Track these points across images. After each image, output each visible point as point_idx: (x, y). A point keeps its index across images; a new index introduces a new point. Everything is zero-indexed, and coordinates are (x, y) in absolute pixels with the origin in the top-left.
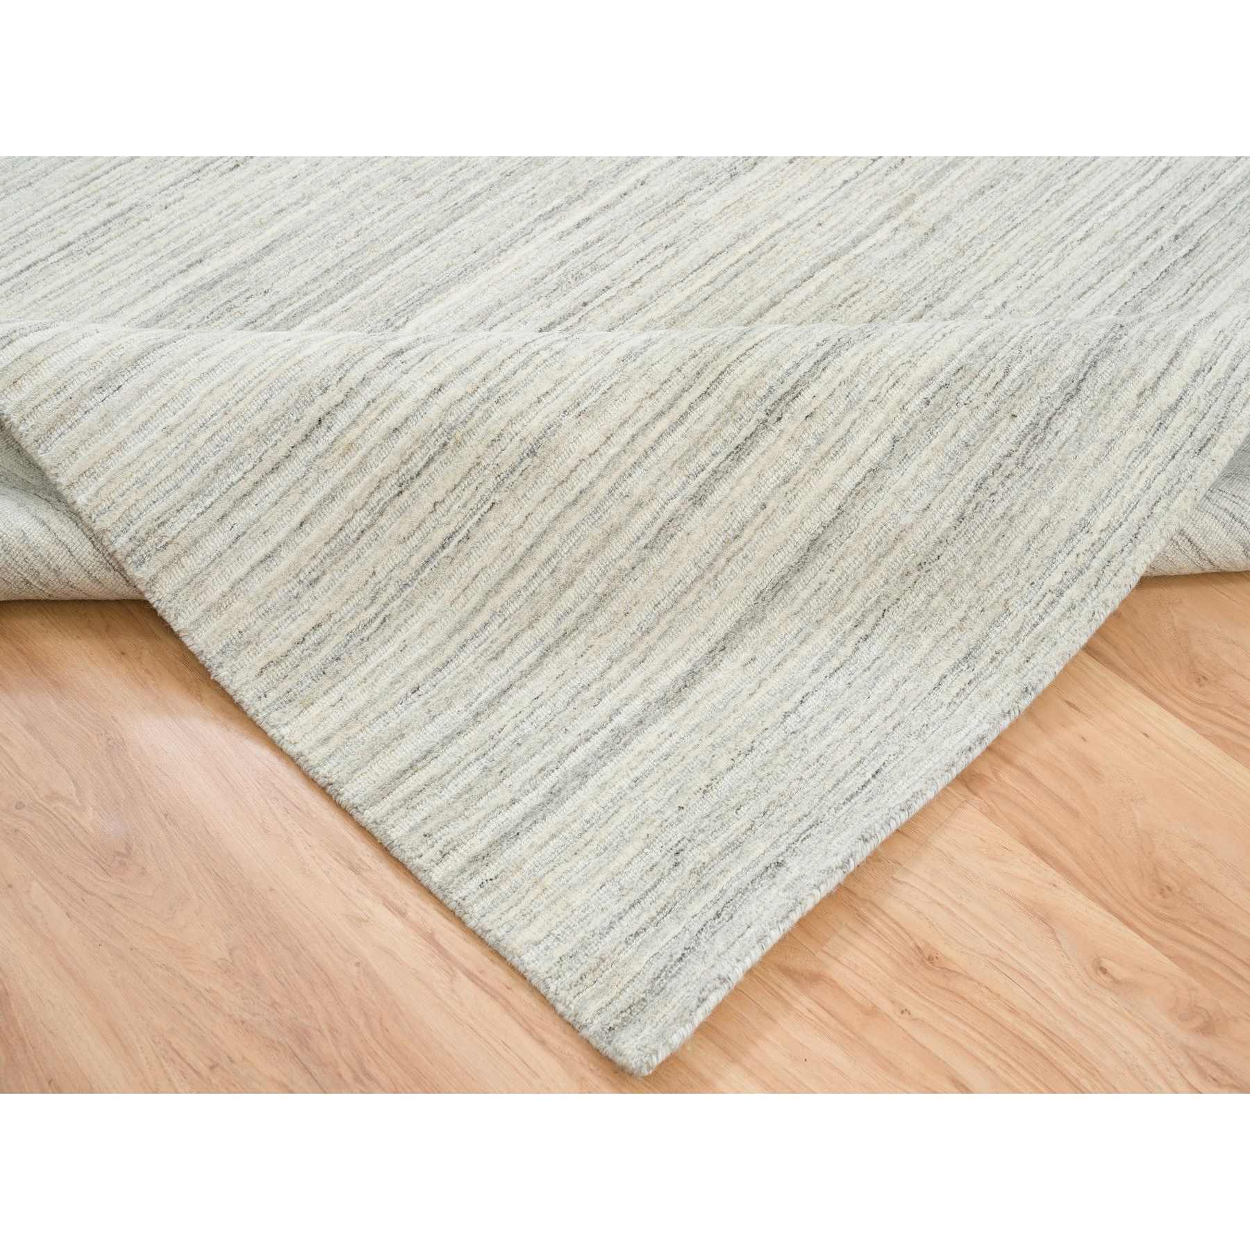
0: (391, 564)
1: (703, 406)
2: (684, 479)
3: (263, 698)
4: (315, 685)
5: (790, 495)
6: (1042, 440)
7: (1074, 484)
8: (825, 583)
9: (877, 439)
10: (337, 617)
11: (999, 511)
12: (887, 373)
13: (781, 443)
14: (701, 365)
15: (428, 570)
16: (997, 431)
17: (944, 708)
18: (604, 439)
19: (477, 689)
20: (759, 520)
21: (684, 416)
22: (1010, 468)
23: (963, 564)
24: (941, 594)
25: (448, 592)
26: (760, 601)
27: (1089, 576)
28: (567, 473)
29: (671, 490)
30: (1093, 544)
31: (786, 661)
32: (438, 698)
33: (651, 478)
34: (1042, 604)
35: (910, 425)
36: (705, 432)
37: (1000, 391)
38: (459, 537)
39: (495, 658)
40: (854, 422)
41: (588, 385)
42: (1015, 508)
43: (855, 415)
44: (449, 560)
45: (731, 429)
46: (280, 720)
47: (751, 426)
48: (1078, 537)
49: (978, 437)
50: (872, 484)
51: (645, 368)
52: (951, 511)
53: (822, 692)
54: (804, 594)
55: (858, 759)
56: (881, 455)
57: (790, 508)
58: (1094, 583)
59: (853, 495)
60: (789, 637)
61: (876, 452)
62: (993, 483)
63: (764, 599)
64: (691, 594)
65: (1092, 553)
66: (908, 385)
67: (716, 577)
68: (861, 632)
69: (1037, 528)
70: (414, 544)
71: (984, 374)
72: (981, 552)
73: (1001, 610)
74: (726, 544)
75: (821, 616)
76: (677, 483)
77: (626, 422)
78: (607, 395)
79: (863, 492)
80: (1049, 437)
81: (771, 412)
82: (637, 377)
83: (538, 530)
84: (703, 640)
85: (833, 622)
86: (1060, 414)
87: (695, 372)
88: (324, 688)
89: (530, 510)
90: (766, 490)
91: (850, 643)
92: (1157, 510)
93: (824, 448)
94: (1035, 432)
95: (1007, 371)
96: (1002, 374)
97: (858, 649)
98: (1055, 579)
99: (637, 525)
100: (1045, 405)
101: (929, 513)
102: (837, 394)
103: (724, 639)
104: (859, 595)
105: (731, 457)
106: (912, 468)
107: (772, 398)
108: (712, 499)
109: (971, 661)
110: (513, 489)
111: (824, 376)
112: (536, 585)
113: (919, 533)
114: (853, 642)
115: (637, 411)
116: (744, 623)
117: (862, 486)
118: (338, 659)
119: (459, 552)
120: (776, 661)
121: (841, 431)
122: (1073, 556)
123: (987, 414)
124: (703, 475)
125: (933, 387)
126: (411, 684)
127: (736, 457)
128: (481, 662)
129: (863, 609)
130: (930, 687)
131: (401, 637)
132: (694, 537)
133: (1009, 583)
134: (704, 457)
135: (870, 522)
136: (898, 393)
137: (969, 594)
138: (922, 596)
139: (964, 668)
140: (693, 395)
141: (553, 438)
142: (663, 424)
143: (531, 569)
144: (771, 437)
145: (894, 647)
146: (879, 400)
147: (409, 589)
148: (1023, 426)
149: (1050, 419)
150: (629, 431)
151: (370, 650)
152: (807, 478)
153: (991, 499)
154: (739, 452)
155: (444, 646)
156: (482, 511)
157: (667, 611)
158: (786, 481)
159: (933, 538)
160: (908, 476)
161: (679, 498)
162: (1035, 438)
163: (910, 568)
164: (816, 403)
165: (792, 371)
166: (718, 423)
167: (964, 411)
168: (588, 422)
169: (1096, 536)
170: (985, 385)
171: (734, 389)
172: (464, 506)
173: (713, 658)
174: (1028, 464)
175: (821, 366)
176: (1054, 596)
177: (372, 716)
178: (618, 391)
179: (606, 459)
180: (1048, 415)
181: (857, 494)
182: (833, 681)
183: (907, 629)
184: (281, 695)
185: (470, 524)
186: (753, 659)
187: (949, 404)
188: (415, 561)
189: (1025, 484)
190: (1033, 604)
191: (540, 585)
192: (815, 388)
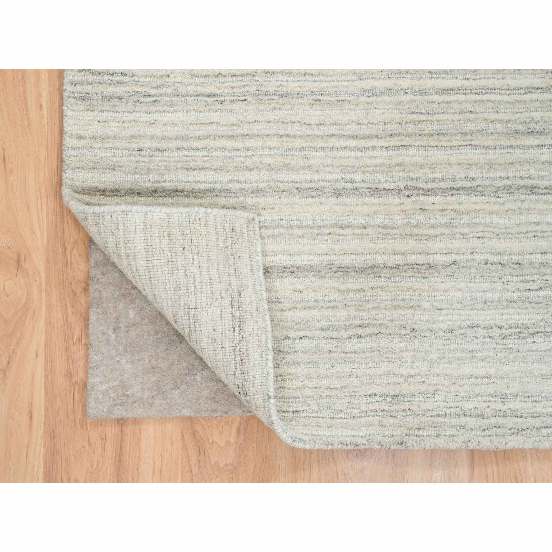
0: (179, 79)
1: (379, 153)
2: (340, 178)
3: (73, 85)
4: (100, 102)
5: (380, 236)
6: (524, 338)
7: (518, 375)
8: (364, 291)
9: (446, 254)
10: (136, 79)
11: (472, 347)
12: (481, 228)
13: (398, 208)
14: (397, 132)
15: (193, 98)
16: (506, 311)
17: (359, 411)
18: (318, 122)
19: (166, 177)
20: (357, 231)
21: (366, 149)
22: (494, 334)
23: (433, 352)
24: (411, 353)
25: (192, 117)
26: (328, 267)
27: (485, 422)
28: (288, 120)
29: (329, 177)
30: (500, 410)
31: (314, 309)
32: (146, 164)
33: (325, 162)
34: (452, 410)
35: (469, 264)
36: (368, 166)
37: (527, 294)
38: (219, 99)
39: (188, 170)
40: (442, 235)
41: (334, 89)
42: (479, 355)
43: (446, 231)
44: (206, 104)
45: (381, 177)
46: (71, 105)
47: (392, 186)
48: (497, 399)
49: (494, 304)
50: (423, 271)
51: (370, 106)
52: (449, 323)
53: (315, 343)
54: (351, 286)
55: (296, 396)
56: (441, 263)
57: (376, 241)
58: (484, 428)
59: (410, 267)
60: (327, 298)
61: (440, 259)
62: (481, 332)
63: (331, 268)
64: (301, 231)
65: (497, 413)
66: (485, 245)
67: (318, 235)
68: (360, 331)
69: (481, 374)
70: (196, 81)
71: (528, 278)
72: (447, 356)
73: (431, 391)
74: (334, 226)
75: (349, 303)
76: (335, 176)
77: (336, 124)
78: (339, 104)
79: (415, 270)
80: (529, 340)
81: (408, 189)
82: (361, 107)
83: (256, 132)
84: (287, 258)
85: (352, 312)
86: (545, 335)
87: (390, 132)
88: (103, 108)
89: (259, 120)
90: (372, 222)
91: (350, 332)
92: (544, 431)
93: (416, 231)
94: (524, 331)
95: (541, 289)
96: (536, 288)
97: (350, 338)
98: (468, 405)
99: (300, 177)
100: (542, 324)
101: (438, 312)
102: (447, 212)
103: (297, 268)
104: (374, 312)
105: (369, 190)
106: (450, 284)
107: (414, 184)
108: (344, 200)
109: (394, 401)
110: (260, 102)
111: (449, 198)
112: (235, 154)
113: (426, 316)
114: (351, 333)
115: (346, 124)
116: (313, 270)
117: (418, 267)
118: (120, 99)
119: (213, 104)
120: (310, 304)
121: (432, 232)
122: (486, 405)
123: (509, 298)
124: (349, 185)
125: (496, 259)
126: (141, 145)
127: (372, 193)
128: (180, 165)
129: (370, 321)
130: (363, 393)
131: (156, 117)
132: (323, 207)
133: (446, 383)
134: (358, 177)
135: (408, 287)
136: (477, 243)
137: (423, 367)
138: (402, 345)
139: (388, 400)
140: (378, 143)
141: (295, 99)
142: (351, 143)
143: (239, 145)
144: (396, 200)
145: (368, 355)
146: (465, 237)
147: (178, 98)
148: (521, 322)
149: (538, 332)
150: (333, 130)
151: (138, 109)
152: (395, 236)
153: (473, 338)
154: (375, 191)
155: (170, 141)
156: (238, 98)
157: (283, 227)
158: (385, 228)
159: (430, 326)
160: (444, 286)
161: (329, 183)
162: (521, 333)
163: (408, 327)
164: (431, 207)
165: (436, 181)
166: (378, 168)
167: (499, 286)
168: (318, 108)
169: (505, 408)
170: (521, 284)
171: (400, 160)
172: (232, 88)
173: (284, 272)
174: (506, 341)
175: (452, 192)
176: (461, 412)
177: (110, 145)
178: (346, 106)
179: (310, 132)
180: (539, 330)
181: (412, 268)
182: (325, 342)
183: (382, 353)
184: (83, 92)
185: (228, 98)
186: (301, 292)
187: (496, 275)
188: (191, 89)
189: (494, 348)
190: (448, 405)
191: (236, 156)
192: (438, 199)
